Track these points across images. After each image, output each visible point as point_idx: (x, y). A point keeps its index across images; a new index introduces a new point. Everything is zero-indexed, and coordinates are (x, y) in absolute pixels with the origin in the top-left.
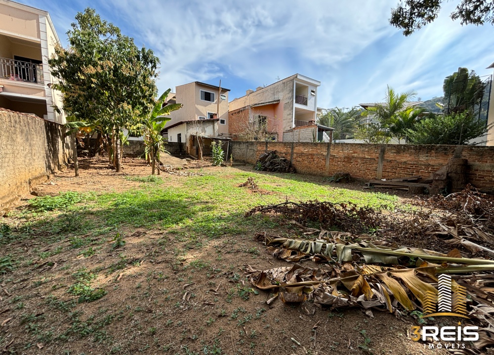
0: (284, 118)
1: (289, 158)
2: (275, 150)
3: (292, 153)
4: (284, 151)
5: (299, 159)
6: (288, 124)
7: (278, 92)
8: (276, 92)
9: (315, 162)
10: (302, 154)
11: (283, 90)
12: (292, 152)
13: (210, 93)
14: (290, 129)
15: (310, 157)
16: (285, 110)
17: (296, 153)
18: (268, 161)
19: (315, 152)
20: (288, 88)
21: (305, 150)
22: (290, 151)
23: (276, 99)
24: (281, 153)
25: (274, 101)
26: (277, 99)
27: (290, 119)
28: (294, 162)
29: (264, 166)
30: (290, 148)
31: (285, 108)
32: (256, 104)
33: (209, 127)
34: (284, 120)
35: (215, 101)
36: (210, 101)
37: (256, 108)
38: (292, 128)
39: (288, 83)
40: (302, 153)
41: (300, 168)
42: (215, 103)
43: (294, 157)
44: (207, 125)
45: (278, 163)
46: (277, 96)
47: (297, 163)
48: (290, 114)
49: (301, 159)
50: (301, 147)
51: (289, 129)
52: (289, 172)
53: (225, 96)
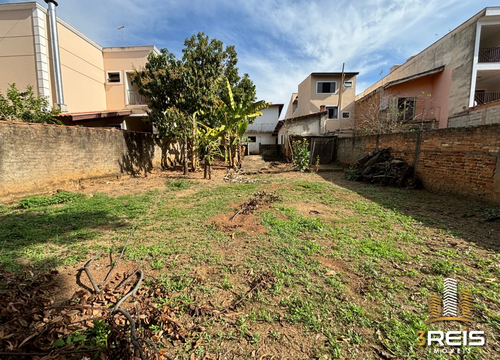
0: (452, 94)
1: (410, 160)
2: (389, 146)
3: (417, 152)
4: (404, 148)
5: (430, 163)
6: (461, 102)
7: (443, 53)
8: (439, 55)
9: (467, 169)
10: (436, 153)
11: (451, 48)
12: (417, 149)
13: (330, 83)
14: (463, 110)
15: (454, 158)
16: (454, 80)
17: (424, 151)
18: (368, 165)
19: (466, 149)
20: (464, 41)
21: (445, 145)
22: (413, 147)
23: (436, 67)
24: (398, 152)
25: (435, 69)
26: (440, 66)
27: (464, 93)
28: (419, 168)
29: (359, 174)
30: (413, 141)
31: (454, 77)
32: (393, 82)
33: (314, 123)
34: (451, 97)
35: (336, 92)
36: (329, 92)
37: (392, 88)
38: (467, 108)
39: (463, 32)
40: (438, 150)
41: (430, 180)
42: (337, 94)
43: (421, 158)
44: (311, 121)
45: (384, 170)
46: (440, 61)
47: (426, 169)
48: (465, 85)
49: (433, 163)
50: (435, 139)
51: (461, 110)
52: (403, 185)
53: (351, 83)
